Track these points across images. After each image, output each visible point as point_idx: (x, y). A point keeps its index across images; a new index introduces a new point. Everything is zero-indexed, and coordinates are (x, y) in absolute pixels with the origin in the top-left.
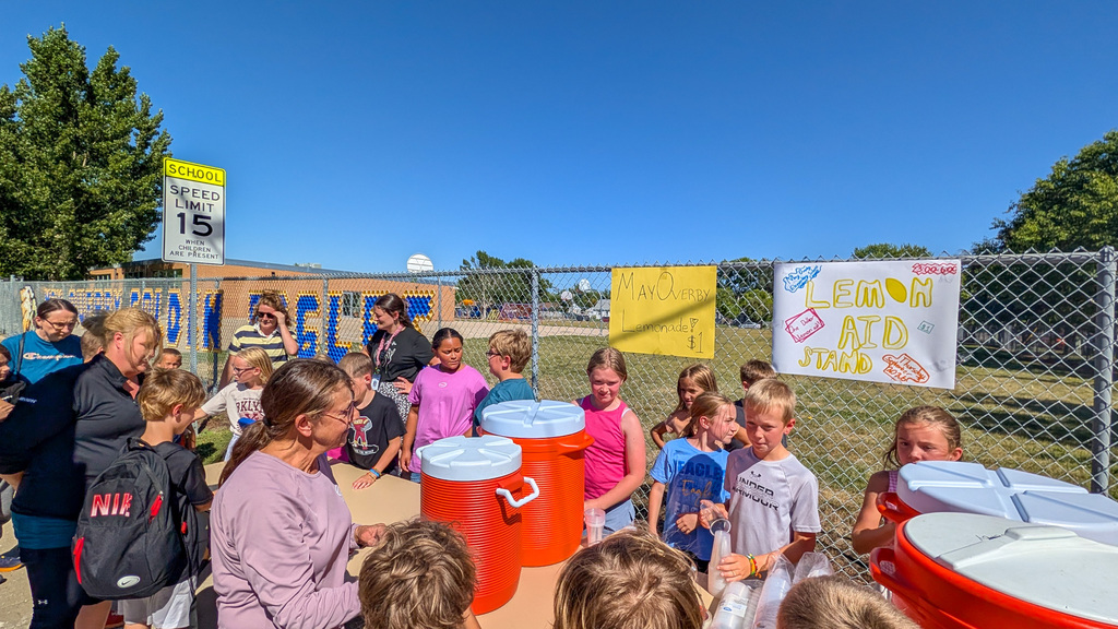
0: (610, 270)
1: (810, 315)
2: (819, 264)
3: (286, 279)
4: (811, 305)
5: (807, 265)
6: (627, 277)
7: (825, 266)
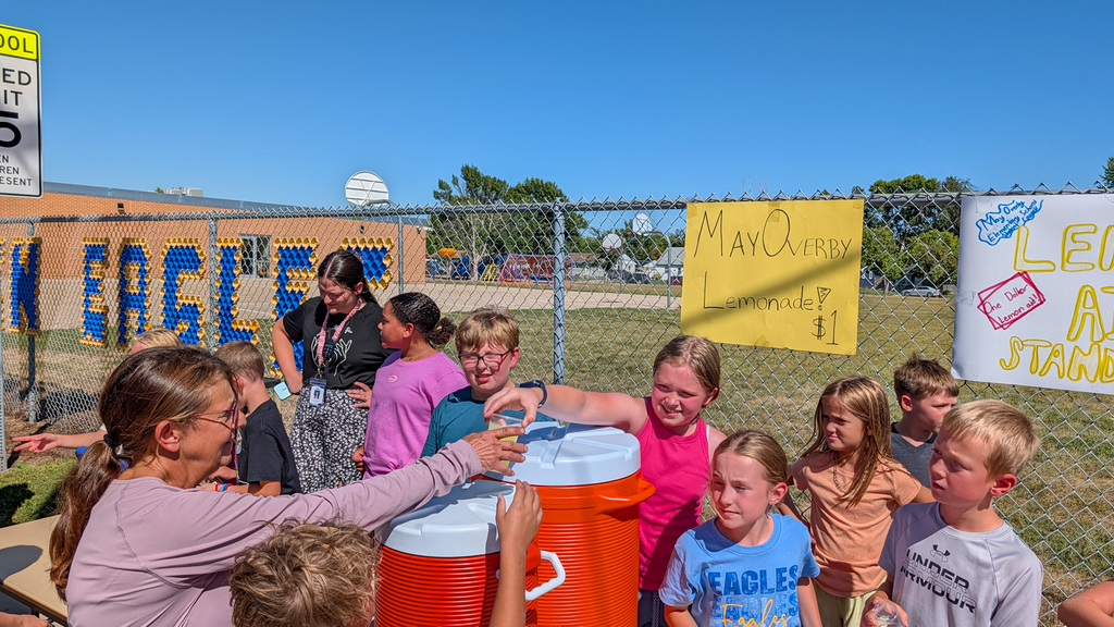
0: (683, 206)
1: (1020, 283)
2: (1038, 198)
3: (145, 218)
4: (1022, 267)
5: (1018, 199)
6: (712, 218)
7: (1050, 202)
